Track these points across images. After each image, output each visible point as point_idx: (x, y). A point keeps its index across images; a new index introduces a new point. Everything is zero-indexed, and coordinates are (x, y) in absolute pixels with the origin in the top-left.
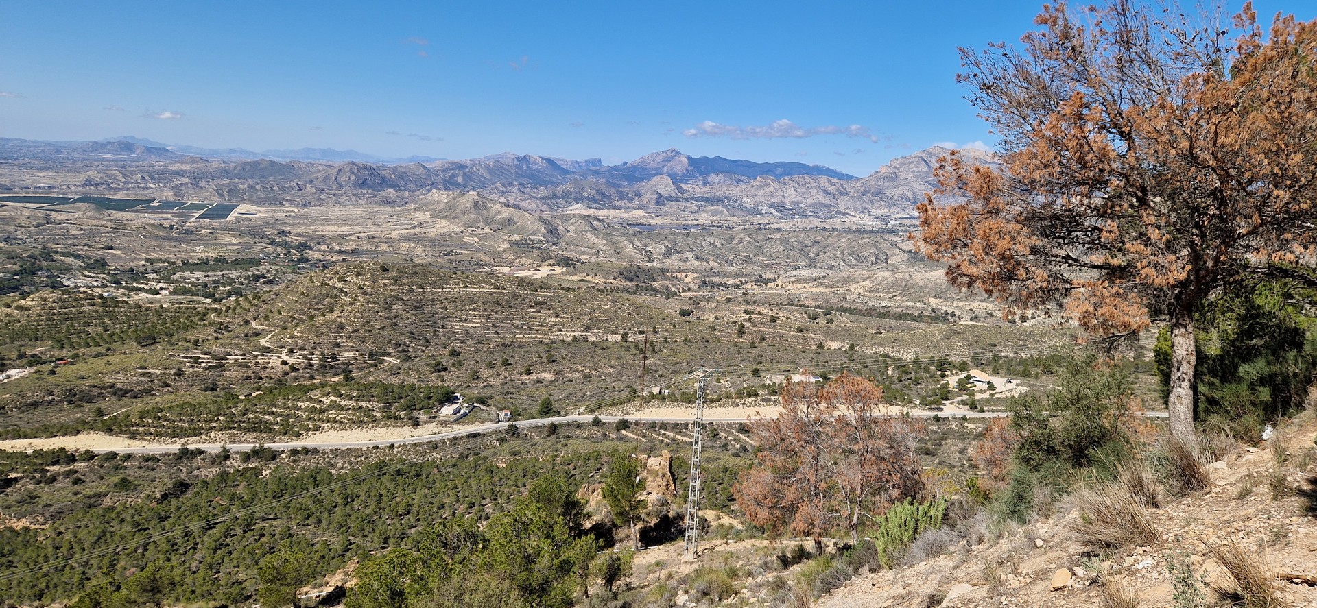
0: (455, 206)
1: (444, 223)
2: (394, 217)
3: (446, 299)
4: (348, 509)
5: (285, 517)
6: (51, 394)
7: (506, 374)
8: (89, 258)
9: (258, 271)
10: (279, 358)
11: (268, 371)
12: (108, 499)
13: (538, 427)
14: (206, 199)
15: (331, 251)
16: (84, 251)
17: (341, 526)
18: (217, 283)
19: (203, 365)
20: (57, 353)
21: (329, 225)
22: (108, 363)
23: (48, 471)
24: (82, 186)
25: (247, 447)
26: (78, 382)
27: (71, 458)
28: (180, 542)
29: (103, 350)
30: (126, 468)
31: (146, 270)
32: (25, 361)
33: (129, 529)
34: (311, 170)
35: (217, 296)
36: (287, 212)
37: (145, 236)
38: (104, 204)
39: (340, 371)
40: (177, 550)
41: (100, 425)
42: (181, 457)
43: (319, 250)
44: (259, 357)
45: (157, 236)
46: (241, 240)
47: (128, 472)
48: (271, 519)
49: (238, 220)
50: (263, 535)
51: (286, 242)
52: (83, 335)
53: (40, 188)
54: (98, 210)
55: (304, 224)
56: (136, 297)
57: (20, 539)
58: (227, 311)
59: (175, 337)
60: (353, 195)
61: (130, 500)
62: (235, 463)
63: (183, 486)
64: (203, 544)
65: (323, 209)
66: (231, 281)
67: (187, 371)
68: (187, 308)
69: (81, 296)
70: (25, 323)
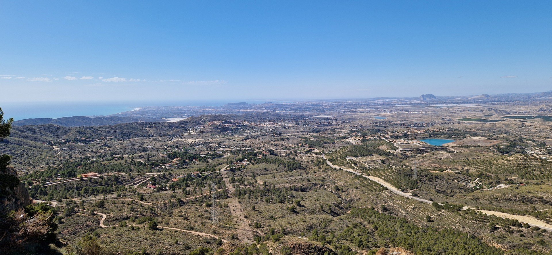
6: (516, 197)
8: (538, 142)
12: (534, 247)
16: (535, 138)
20: (520, 180)
22: (541, 188)
23: (511, 228)
24: (538, 111)
26: (527, 194)
27: (520, 225)
29: (539, 182)
30: (543, 235)
32: (507, 182)
38: (547, 119)
41: (534, 214)
47: (544, 237)
52: (531, 174)
53: (521, 112)
54: (544, 121)
57: (497, 252)
61: (544, 250)
69: (532, 157)
70: (509, 166)
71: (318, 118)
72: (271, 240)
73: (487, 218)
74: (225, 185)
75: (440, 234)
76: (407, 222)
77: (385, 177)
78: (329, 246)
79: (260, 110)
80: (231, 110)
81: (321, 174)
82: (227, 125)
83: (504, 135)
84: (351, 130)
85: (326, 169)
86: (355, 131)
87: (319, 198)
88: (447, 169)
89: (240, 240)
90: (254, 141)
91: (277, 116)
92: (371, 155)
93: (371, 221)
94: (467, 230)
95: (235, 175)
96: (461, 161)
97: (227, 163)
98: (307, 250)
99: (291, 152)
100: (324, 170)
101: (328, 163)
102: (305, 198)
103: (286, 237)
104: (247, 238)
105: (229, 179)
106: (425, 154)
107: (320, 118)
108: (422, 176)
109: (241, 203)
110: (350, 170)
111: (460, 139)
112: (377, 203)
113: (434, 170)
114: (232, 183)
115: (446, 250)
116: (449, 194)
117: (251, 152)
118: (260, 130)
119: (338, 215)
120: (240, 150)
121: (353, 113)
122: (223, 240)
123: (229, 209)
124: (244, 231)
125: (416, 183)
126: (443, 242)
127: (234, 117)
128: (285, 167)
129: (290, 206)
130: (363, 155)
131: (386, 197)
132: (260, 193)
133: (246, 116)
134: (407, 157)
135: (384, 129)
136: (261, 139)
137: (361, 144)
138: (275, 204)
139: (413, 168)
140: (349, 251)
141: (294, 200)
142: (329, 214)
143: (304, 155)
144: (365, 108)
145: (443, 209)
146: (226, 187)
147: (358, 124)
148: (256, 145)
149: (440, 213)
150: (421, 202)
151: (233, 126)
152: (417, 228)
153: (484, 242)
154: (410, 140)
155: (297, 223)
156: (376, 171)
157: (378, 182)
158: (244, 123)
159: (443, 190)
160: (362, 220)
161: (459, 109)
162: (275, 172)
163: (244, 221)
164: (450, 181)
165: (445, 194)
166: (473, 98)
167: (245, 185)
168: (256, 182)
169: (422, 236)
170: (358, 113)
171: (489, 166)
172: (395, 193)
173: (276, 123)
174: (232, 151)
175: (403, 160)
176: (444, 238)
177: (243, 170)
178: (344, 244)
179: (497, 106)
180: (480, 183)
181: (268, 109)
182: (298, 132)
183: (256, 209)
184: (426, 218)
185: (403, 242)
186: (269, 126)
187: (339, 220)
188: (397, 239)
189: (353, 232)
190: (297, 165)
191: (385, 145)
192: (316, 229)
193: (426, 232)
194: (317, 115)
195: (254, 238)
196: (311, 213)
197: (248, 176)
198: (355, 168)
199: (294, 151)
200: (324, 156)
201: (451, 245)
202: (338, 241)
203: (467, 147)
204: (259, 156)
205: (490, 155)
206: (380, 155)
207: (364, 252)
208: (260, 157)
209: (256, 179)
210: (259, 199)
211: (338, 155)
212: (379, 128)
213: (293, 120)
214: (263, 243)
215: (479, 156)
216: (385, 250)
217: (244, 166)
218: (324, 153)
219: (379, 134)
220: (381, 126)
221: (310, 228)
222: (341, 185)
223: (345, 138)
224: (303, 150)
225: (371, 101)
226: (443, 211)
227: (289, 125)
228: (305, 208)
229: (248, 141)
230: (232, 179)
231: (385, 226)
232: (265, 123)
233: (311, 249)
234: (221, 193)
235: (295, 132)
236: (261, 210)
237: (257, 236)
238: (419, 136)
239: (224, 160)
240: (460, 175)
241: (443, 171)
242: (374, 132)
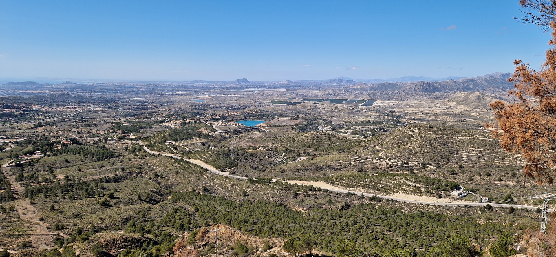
0: (468, 99)
1: (462, 106)
2: (439, 104)
3: (459, 141)
4: (407, 228)
5: (382, 226)
6: (311, 166)
7: (488, 179)
8: (327, 120)
9: (381, 126)
10: (385, 161)
11: (381, 166)
12: (324, 206)
13: (503, 208)
14: (365, 99)
15: (410, 119)
16: (325, 117)
17: (404, 235)
18: (366, 130)
19: (358, 161)
20: (315, 153)
21: (410, 108)
22: (329, 158)
23: (308, 193)
24: (327, 95)
25: (371, 195)
26: (319, 163)
27: (315, 190)
28: (345, 226)
29: (327, 153)
30: (331, 196)
31: (343, 125)
32: (305, 154)
33: (329, 218)
34: (405, 85)
35: (366, 135)
36: (394, 103)
37: (344, 113)
38: (332, 101)
39: (409, 169)
40: (344, 230)
41: (324, 179)
42: (348, 195)
43: (405, 119)
44: (378, 160)
45: (348, 113)
46: (376, 114)
47: (331, 197)
48: (377, 225)
49: (376, 106)
50: (373, 231)
51: (393, 115)
52: (322, 147)
53: (314, 96)
54: (330, 103)
55: (400, 108)
56: (340, 135)
57: (299, 214)
58: (368, 141)
59: (350, 150)
60: (421, 95)
61: (331, 208)
62: (366, 201)
63: (348, 206)
64: (352, 230)
65: (408, 101)
66: (371, 130)
67: (353, 163)
68: (355, 140)
69: (323, 133)
70: (306, 142)
71: (132, 101)
72: (78, 240)
73: (291, 187)
74: (9, 184)
75: (254, 206)
76: (226, 199)
77: (205, 159)
78: (149, 235)
79: (56, 91)
80: (13, 91)
81: (137, 161)
82: (8, 110)
83: (303, 115)
84: (169, 113)
85: (143, 156)
86: (173, 114)
87: (136, 187)
88: (259, 147)
89: (35, 248)
90: (49, 128)
91: (79, 98)
92: (191, 138)
93: (192, 203)
94: (276, 199)
95: (23, 172)
96: (271, 139)
97: (11, 157)
98: (123, 244)
99: (100, 140)
100: (141, 156)
101: (146, 149)
102: (119, 188)
103: (97, 234)
104: (45, 243)
105: (14, 177)
106: (241, 135)
107: (134, 101)
108: (239, 155)
109: (34, 204)
110: (170, 155)
111: (270, 120)
112: (198, 184)
113: (249, 149)
114: (20, 181)
115: (260, 219)
116: (261, 169)
117: (45, 142)
118: (57, 115)
119: (158, 202)
120: (30, 140)
121: (171, 96)
122: (9, 251)
123: (16, 213)
124: (40, 236)
125: (233, 162)
126: (257, 213)
127: (19, 100)
128: (93, 157)
129: (101, 200)
130: (183, 139)
131: (206, 178)
132: (61, 189)
133: (36, 98)
134: (225, 138)
135: (203, 112)
136: (59, 126)
137: (181, 127)
138: (81, 199)
139: (231, 148)
140: (170, 237)
141: (105, 193)
142: (147, 202)
143: (116, 142)
144: (183, 91)
145: (257, 183)
146: (11, 187)
147: (177, 107)
148: (52, 134)
149: (255, 187)
150: (238, 179)
151: (17, 111)
152: (234, 203)
153: (289, 208)
154: (228, 122)
155: (110, 217)
156: (196, 154)
157: (198, 164)
158: (34, 107)
159: (256, 166)
160: (182, 204)
161: (268, 93)
162: (80, 163)
163: (39, 225)
164: (262, 158)
165: (258, 170)
166: (279, 83)
167: (38, 182)
168: (54, 177)
169: (239, 210)
170: (176, 96)
171: (292, 142)
172: (215, 174)
173: (79, 107)
174: (16, 142)
175: (222, 141)
176: (258, 209)
177: (35, 165)
178: (164, 230)
179: (297, 91)
180: (285, 158)
181: (68, 90)
182: (108, 117)
183: (55, 209)
184: (243, 193)
185: (223, 219)
186: (69, 110)
187: (159, 207)
188: (217, 217)
189: (174, 217)
190: (108, 154)
191: (205, 127)
192: (133, 220)
193: (242, 206)
194: (131, 98)
195: (54, 242)
196: (126, 205)
197: (42, 171)
198: (175, 152)
199: (103, 138)
200: (140, 142)
201: (264, 214)
202: (158, 228)
203: (276, 126)
204: (57, 147)
205: (292, 133)
206: (200, 137)
207: (185, 234)
208: (59, 148)
209: (54, 173)
210: (60, 196)
211: (156, 140)
212: (198, 111)
213: (101, 103)
214: (68, 245)
215: (284, 134)
216: (206, 229)
217: (36, 159)
218: (140, 139)
219: (198, 117)
220: (200, 109)
221: (126, 220)
222: (160, 171)
223: (163, 121)
224: (115, 136)
225: (189, 83)
226: (257, 185)
227: (96, 109)
228: (119, 200)
229: (40, 129)
230: (19, 176)
231: (206, 206)
232: (64, 107)
233: (128, 243)
234: (3, 195)
235: (105, 117)
236: (62, 209)
237: (59, 239)
238: (236, 118)
239: (7, 154)
240: (270, 152)
241: (257, 149)
242: (193, 115)
